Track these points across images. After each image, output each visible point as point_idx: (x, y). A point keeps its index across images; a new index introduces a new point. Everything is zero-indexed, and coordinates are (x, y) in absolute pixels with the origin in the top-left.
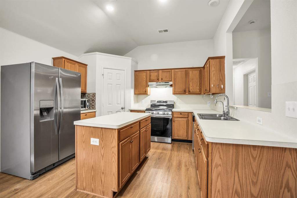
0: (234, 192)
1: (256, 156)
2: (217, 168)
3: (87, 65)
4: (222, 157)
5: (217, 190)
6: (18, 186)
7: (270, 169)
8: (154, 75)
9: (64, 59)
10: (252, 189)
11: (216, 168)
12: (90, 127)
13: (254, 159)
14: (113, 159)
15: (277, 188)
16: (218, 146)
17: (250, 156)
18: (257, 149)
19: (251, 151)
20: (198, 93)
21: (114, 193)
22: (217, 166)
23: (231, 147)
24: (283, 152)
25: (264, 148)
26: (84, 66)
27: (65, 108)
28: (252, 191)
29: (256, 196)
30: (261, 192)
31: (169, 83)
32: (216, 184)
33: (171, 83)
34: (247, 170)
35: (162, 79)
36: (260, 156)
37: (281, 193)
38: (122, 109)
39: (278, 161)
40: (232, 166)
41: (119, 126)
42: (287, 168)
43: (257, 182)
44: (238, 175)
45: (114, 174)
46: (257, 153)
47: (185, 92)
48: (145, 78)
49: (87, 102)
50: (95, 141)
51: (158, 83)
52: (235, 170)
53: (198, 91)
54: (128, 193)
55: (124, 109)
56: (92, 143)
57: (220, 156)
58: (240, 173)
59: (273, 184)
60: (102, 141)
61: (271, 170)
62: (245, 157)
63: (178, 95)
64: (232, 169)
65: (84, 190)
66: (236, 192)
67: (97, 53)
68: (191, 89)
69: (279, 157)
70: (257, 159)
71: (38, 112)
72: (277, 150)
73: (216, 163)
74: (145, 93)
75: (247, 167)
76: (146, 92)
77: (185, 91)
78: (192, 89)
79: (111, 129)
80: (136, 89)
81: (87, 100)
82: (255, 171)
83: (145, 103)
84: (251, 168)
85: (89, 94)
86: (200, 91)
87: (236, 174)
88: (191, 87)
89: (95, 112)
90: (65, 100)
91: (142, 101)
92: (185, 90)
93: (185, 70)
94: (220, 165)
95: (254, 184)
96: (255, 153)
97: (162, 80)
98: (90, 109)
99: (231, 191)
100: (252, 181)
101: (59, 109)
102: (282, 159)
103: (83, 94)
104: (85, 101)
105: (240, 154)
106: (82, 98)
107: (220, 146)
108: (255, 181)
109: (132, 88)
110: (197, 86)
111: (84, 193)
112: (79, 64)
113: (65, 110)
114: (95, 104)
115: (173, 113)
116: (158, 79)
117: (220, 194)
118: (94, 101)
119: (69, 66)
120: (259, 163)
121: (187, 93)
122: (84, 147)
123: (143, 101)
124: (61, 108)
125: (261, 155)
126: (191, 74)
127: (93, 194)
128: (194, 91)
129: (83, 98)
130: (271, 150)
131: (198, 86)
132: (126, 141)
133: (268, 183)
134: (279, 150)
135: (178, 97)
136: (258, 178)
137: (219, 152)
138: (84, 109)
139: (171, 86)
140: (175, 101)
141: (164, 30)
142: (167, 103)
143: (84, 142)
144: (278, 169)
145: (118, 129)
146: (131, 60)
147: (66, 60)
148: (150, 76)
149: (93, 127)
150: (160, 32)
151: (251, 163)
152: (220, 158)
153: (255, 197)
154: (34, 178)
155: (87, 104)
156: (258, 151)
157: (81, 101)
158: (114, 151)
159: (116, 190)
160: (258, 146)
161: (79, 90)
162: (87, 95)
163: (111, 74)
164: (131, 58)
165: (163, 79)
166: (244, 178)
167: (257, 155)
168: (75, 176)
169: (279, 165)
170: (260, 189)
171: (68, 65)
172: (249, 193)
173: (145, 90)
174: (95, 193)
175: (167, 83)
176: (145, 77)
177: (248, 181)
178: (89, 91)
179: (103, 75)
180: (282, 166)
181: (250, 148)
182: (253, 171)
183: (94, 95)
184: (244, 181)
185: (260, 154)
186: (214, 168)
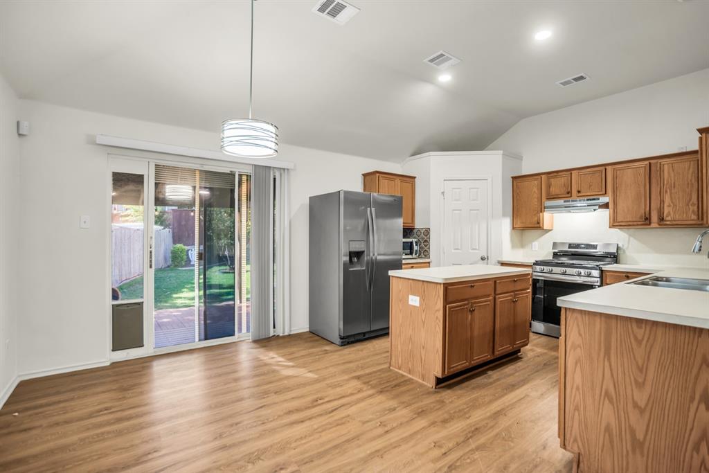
0: (603, 394)
1: (643, 339)
2: (574, 351)
3: (415, 178)
4: (582, 332)
5: (575, 386)
6: (327, 348)
7: (670, 363)
8: (557, 185)
9: (378, 175)
10: (635, 394)
11: (572, 351)
12: (409, 279)
13: (639, 342)
14: (437, 328)
15: (684, 399)
16: (575, 315)
17: (632, 337)
18: (644, 326)
19: (632, 328)
20: (694, 222)
21: (437, 379)
22: (574, 347)
23: (598, 320)
24: (696, 337)
25: (657, 325)
26: (410, 179)
27: (379, 255)
28: (635, 398)
29: (643, 407)
30: (652, 400)
31: (599, 199)
32: (573, 375)
33: (604, 200)
34: (625, 360)
35: (579, 192)
36: (649, 338)
37: (691, 410)
38: (483, 259)
39: (685, 352)
40: (600, 350)
41: (446, 279)
42: (704, 366)
43: (644, 383)
44: (610, 366)
45: (437, 351)
46: (644, 333)
47: (648, 222)
48: (537, 191)
49: (414, 244)
50: (414, 301)
51: (569, 201)
52: (605, 357)
53: (695, 217)
54: (460, 390)
55: (486, 261)
56: (410, 303)
57: (579, 330)
58: (613, 364)
59: (676, 390)
60: (424, 300)
61: (671, 365)
62: (623, 337)
63: (632, 231)
64: (599, 355)
65: (399, 369)
66: (607, 394)
67: (431, 153)
68: (669, 213)
69: (688, 344)
70: (644, 342)
71: (347, 259)
72: (683, 331)
73: (573, 343)
74: (537, 226)
75: (625, 355)
76: (538, 223)
77: (646, 219)
78: (671, 212)
79: (433, 283)
80: (517, 216)
81: (414, 240)
82: (640, 364)
83: (540, 249)
84: (633, 359)
85: (419, 230)
86: (698, 219)
87: (607, 364)
88: (669, 206)
89: (429, 263)
90: (379, 240)
91: (534, 243)
92: (647, 216)
93: (647, 162)
94: (579, 346)
95: (640, 385)
96: (640, 332)
97: (580, 195)
98: (419, 257)
99: (598, 392)
100: (636, 381)
101: (371, 255)
102: (694, 349)
103: (408, 231)
104: (412, 243)
105: (614, 331)
106: (405, 236)
107: (579, 316)
108: (640, 380)
109: (504, 215)
110: (688, 205)
111: (399, 373)
112: (401, 178)
113: (379, 258)
114: (429, 248)
115: (604, 274)
116: (568, 193)
117: (580, 393)
118: (427, 242)
119: (386, 184)
120: (648, 350)
121: (653, 225)
122: (401, 307)
123: (536, 244)
124: (374, 255)
125: (652, 338)
126: (669, 173)
127: (410, 376)
128: (677, 217)
129: (409, 238)
130: (672, 330)
131: (693, 205)
132: (461, 306)
133: (666, 388)
134: (687, 332)
135: (630, 235)
136: (646, 376)
137: (578, 325)
138: (410, 256)
139: (606, 206)
140: (620, 245)
141: (573, 79)
142: (596, 249)
143: (400, 301)
144: (685, 366)
145: (444, 284)
146: (501, 156)
147: (381, 175)
148: (549, 186)
149: (413, 280)
150: (565, 84)
151: (632, 348)
152: (580, 335)
153: (641, 408)
154: (343, 345)
155: (415, 248)
156: (645, 330)
157: (404, 242)
158: (439, 316)
159: (440, 376)
160: (647, 321)
161: (399, 223)
162: (415, 231)
163: (459, 190)
164: (501, 152)
165: (582, 191)
166: (620, 372)
167: (643, 336)
168: (389, 354)
169: (688, 360)
170: (650, 396)
171: (384, 183)
172: (630, 401)
173: (536, 218)
174: (413, 375)
175: (594, 199)
176: (535, 189)
177: (628, 380)
178: (418, 224)
179: (443, 193)
180: (694, 361)
181: (646, 325)
182: (637, 363)
183: (427, 231)
184: (620, 379)
185: (650, 335)
186: (570, 350)
